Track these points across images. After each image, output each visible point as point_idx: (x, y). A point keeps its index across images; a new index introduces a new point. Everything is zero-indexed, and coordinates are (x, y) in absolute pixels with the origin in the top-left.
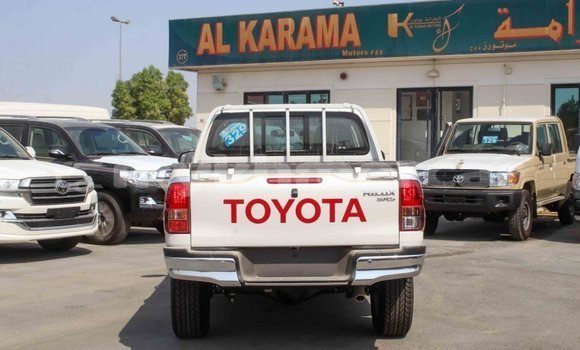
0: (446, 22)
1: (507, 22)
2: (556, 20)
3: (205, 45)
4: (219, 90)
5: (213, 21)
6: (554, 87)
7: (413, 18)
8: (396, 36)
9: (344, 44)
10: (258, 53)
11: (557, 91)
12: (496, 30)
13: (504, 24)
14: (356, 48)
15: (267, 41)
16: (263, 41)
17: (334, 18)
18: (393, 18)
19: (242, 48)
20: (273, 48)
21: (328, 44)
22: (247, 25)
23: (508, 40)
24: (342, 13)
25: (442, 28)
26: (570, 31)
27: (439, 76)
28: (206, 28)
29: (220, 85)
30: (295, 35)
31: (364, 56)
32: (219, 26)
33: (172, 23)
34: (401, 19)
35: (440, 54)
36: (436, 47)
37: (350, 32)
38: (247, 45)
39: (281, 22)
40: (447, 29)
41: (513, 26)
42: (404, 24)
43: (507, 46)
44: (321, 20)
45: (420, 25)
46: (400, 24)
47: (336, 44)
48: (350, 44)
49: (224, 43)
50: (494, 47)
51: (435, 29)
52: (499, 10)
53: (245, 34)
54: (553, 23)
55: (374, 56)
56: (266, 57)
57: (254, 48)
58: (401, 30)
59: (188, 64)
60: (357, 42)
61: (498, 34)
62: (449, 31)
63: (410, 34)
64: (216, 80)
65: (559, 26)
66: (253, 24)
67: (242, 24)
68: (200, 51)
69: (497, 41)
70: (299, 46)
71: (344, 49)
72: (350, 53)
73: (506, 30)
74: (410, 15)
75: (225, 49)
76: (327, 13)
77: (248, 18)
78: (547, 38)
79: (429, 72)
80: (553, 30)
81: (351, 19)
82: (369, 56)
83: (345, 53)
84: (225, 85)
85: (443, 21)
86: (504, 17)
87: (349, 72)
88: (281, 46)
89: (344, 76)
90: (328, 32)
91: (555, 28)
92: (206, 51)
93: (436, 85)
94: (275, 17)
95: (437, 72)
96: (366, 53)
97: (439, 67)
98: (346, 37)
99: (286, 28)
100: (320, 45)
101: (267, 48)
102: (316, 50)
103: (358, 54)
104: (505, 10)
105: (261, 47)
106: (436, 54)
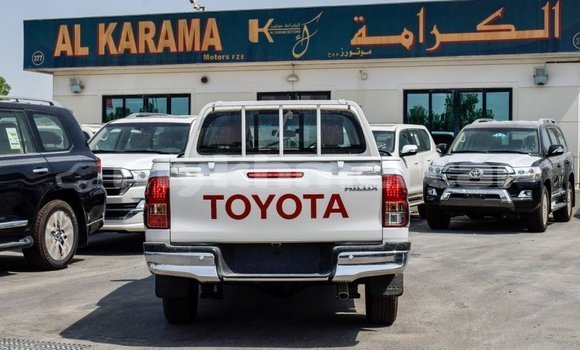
0: (305, 28)
1: (363, 30)
2: (408, 29)
3: (62, 47)
4: (76, 92)
5: (70, 23)
6: (406, 92)
7: (273, 24)
8: (256, 41)
9: (205, 48)
10: (119, 56)
11: (409, 95)
12: (352, 37)
13: (360, 32)
14: (218, 53)
15: (127, 44)
16: (123, 44)
17: (196, 22)
18: (253, 24)
19: (102, 51)
20: (134, 51)
21: (189, 49)
22: (106, 28)
23: (365, 48)
24: (204, 17)
25: (301, 34)
26: (421, 40)
27: (298, 80)
28: (64, 30)
29: (77, 88)
30: (156, 39)
31: (225, 61)
32: (77, 27)
33: (25, 22)
34: (261, 25)
35: (300, 59)
36: (296, 53)
37: (212, 36)
38: (107, 47)
39: (142, 25)
40: (306, 36)
41: (369, 34)
42: (265, 30)
43: (363, 53)
44: (182, 23)
45: (281, 30)
46: (261, 30)
47: (197, 48)
48: (212, 49)
49: (82, 46)
50: (351, 53)
51: (293, 36)
52: (356, 19)
53: (105, 37)
54: (406, 32)
55: (235, 61)
56: (126, 59)
57: (113, 51)
58: (261, 35)
59: (45, 65)
60: (219, 47)
61: (354, 42)
62: (308, 37)
63: (271, 40)
64: (73, 82)
65: (411, 35)
66: (113, 26)
67: (102, 26)
68: (57, 53)
69: (354, 48)
70: (160, 50)
71: (206, 53)
72: (212, 58)
73: (361, 38)
74: (271, 21)
75: (84, 51)
76: (189, 17)
77: (107, 20)
78: (400, 46)
79: (291, 76)
80: (405, 39)
81: (212, 23)
82: (230, 61)
83: (206, 57)
84: (82, 87)
85: (302, 28)
86: (360, 25)
87: (210, 76)
88: (142, 50)
89: (204, 80)
90: (190, 37)
91: (407, 37)
92: (63, 53)
93: (296, 90)
94: (135, 20)
95: (296, 76)
96: (228, 58)
97: (297, 72)
98: (208, 41)
99: (147, 31)
100: (181, 49)
101: (127, 51)
102: (178, 54)
103: (220, 57)
104: (361, 18)
105: (121, 50)
106: (295, 59)
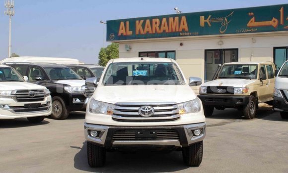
0: (226, 19)
1: (253, 19)
3: (122, 31)
4: (128, 51)
5: (125, 21)
6: (275, 48)
7: (211, 17)
8: (204, 26)
9: (181, 30)
10: (144, 34)
11: (276, 50)
12: (248, 23)
13: (251, 20)
14: (186, 32)
15: (148, 29)
16: (146, 29)
17: (177, 19)
18: (202, 18)
20: (151, 32)
21: (174, 30)
22: (139, 22)
23: (253, 27)
24: (180, 16)
25: (224, 22)
26: (281, 23)
27: (223, 44)
28: (122, 24)
29: (128, 49)
30: (160, 26)
31: (190, 35)
32: (128, 23)
33: (107, 21)
34: (206, 18)
35: (223, 34)
36: (222, 31)
37: (184, 24)
38: (139, 31)
39: (154, 20)
40: (226, 23)
41: (255, 21)
42: (207, 21)
43: (253, 30)
44: (171, 19)
45: (214, 21)
46: (206, 21)
47: (177, 30)
48: (184, 30)
49: (130, 30)
50: (247, 30)
51: (220, 23)
52: (249, 14)
53: (139, 26)
54: (274, 19)
55: (194, 35)
56: (147, 36)
57: (142, 32)
58: (206, 23)
59: (114, 40)
60: (187, 29)
61: (248, 25)
63: (210, 25)
64: (126, 47)
65: (276, 20)
66: (142, 21)
67: (137, 22)
68: (120, 34)
69: (249, 28)
70: (162, 31)
71: (181, 32)
72: (184, 34)
73: (252, 23)
74: (210, 16)
75: (130, 33)
76: (174, 16)
77: (140, 19)
78: (271, 26)
79: (220, 42)
80: (273, 22)
81: (184, 18)
82: (192, 35)
83: (181, 34)
84: (130, 49)
85: (224, 19)
86: (252, 17)
87: (184, 42)
88: (154, 32)
89: (181, 44)
90: (174, 25)
91: (274, 22)
92: (122, 34)
93: (222, 48)
94: (151, 19)
95: (222, 42)
96: (191, 34)
97: (222, 40)
98: (182, 27)
99: (156, 23)
100: (170, 31)
101: (148, 32)
102: (169, 33)
103: (187, 34)
104: (252, 14)
105: (145, 32)
106: (221, 34)
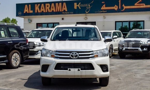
0: (89, 5)
1: (104, 5)
2: (116, 5)
3: (26, 10)
4: (30, 22)
5: (28, 4)
6: (116, 22)
7: (80, 4)
8: (76, 8)
9: (63, 10)
10: (40, 13)
12: (101, 7)
13: (103, 6)
16: (42, 10)
17: (60, 4)
18: (75, 4)
19: (36, 12)
20: (44, 11)
21: (59, 11)
22: (37, 5)
23: (105, 10)
24: (62, 2)
25: (88, 7)
26: (120, 8)
27: (87, 19)
28: (26, 6)
29: (30, 21)
30: (50, 8)
31: (68, 14)
32: (30, 5)
33: (16, 4)
34: (77, 4)
35: (88, 13)
36: (87, 12)
37: (64, 7)
39: (46, 5)
40: (89, 7)
41: (106, 7)
42: (78, 6)
43: (104, 12)
44: (57, 4)
45: (83, 6)
46: (77, 6)
47: (61, 11)
48: (64, 11)
49: (31, 10)
50: (101, 12)
51: (86, 7)
52: (102, 2)
53: (37, 8)
54: (116, 6)
55: (71, 14)
56: (42, 14)
57: (39, 11)
59: (22, 15)
60: (66, 10)
61: (102, 9)
62: (90, 7)
63: (80, 8)
64: (29, 20)
65: (117, 7)
66: (39, 5)
67: (36, 5)
68: (25, 12)
69: (102, 10)
70: (51, 11)
72: (65, 13)
73: (104, 8)
74: (80, 3)
75: (31, 12)
76: (58, 2)
77: (37, 3)
78: (114, 9)
79: (85, 18)
81: (65, 4)
82: (69, 14)
83: (63, 13)
84: (31, 21)
85: (88, 5)
87: (64, 18)
88: (46, 11)
89: (63, 19)
90: (59, 8)
91: (116, 7)
93: (87, 21)
94: (45, 3)
95: (87, 18)
96: (69, 13)
97: (87, 17)
98: (63, 9)
99: (48, 6)
100: (57, 11)
101: (43, 11)
102: (56, 12)
103: (67, 13)
104: (104, 2)
105: (41, 11)
106: (86, 13)
